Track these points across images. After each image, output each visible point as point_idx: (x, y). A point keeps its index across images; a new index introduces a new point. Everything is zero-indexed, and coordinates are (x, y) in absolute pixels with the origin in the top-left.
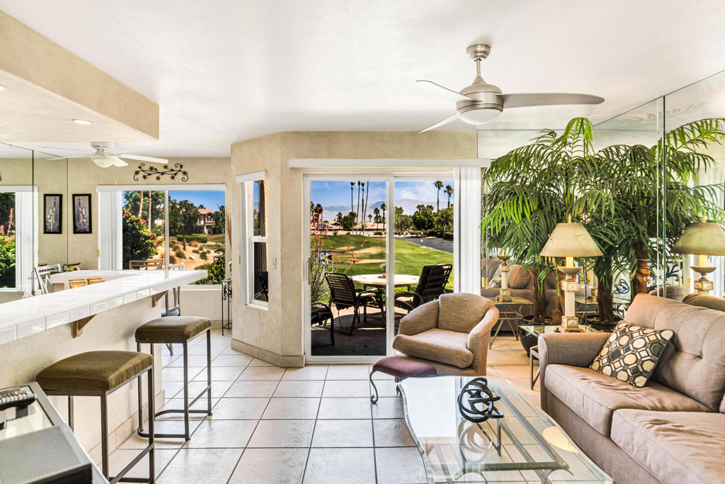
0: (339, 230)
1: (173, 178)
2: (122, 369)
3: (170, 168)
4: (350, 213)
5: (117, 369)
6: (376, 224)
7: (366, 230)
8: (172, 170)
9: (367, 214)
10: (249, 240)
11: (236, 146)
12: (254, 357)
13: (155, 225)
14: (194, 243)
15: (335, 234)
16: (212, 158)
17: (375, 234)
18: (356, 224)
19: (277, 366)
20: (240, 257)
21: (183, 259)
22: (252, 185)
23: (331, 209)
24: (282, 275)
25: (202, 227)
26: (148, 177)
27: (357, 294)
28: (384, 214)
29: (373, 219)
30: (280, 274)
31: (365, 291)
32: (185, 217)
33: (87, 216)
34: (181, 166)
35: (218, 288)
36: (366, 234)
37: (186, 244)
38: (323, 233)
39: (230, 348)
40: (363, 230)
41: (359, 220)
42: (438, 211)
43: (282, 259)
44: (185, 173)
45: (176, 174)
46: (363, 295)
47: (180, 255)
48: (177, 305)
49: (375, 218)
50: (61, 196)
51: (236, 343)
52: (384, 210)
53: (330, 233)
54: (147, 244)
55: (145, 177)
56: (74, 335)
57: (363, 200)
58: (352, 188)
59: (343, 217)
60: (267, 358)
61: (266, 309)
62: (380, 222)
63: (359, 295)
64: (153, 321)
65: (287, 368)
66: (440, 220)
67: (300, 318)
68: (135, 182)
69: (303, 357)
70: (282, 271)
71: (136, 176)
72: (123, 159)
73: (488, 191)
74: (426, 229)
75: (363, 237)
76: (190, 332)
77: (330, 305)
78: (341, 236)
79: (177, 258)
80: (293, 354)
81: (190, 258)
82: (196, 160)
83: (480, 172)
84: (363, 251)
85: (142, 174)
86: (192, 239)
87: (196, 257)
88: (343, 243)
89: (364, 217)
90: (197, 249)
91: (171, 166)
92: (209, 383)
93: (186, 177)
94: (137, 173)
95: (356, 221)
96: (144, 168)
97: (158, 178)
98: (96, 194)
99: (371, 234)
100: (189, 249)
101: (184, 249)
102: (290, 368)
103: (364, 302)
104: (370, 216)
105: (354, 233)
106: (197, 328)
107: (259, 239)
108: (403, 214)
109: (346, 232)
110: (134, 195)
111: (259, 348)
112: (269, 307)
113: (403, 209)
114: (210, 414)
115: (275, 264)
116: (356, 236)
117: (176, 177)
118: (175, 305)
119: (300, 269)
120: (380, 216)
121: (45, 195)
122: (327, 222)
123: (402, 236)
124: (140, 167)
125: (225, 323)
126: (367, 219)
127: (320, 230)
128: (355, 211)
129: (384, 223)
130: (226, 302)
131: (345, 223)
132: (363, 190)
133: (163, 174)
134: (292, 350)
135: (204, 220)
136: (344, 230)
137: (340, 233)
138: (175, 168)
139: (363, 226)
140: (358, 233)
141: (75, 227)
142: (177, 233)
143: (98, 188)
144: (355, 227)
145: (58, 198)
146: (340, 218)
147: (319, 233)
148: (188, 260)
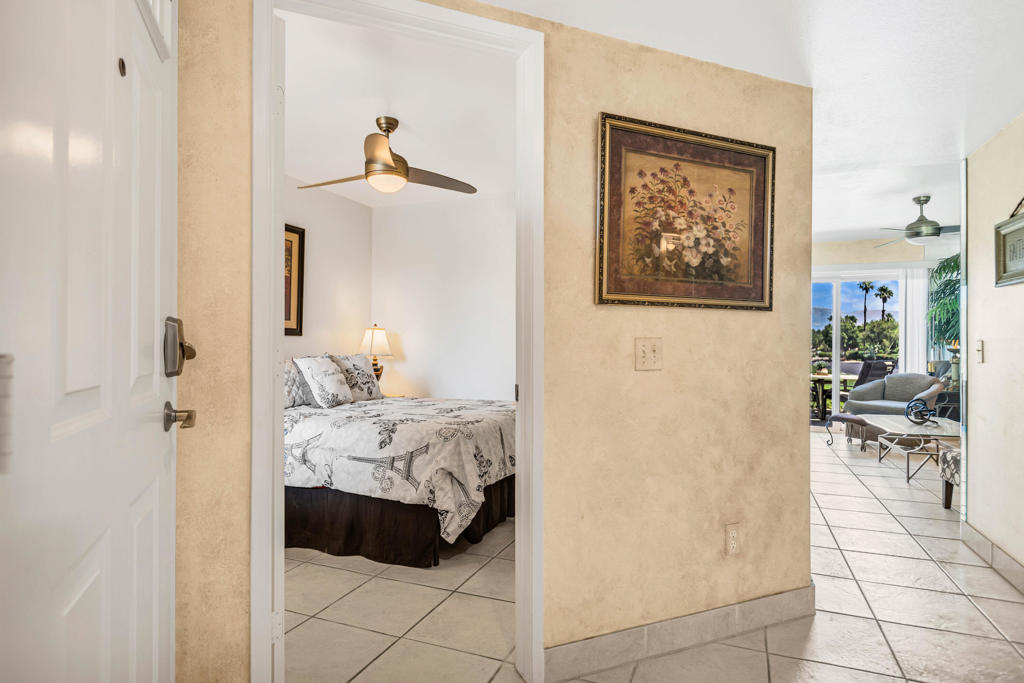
42: (865, 324)
66: (868, 337)
73: (935, 288)
83: (926, 272)
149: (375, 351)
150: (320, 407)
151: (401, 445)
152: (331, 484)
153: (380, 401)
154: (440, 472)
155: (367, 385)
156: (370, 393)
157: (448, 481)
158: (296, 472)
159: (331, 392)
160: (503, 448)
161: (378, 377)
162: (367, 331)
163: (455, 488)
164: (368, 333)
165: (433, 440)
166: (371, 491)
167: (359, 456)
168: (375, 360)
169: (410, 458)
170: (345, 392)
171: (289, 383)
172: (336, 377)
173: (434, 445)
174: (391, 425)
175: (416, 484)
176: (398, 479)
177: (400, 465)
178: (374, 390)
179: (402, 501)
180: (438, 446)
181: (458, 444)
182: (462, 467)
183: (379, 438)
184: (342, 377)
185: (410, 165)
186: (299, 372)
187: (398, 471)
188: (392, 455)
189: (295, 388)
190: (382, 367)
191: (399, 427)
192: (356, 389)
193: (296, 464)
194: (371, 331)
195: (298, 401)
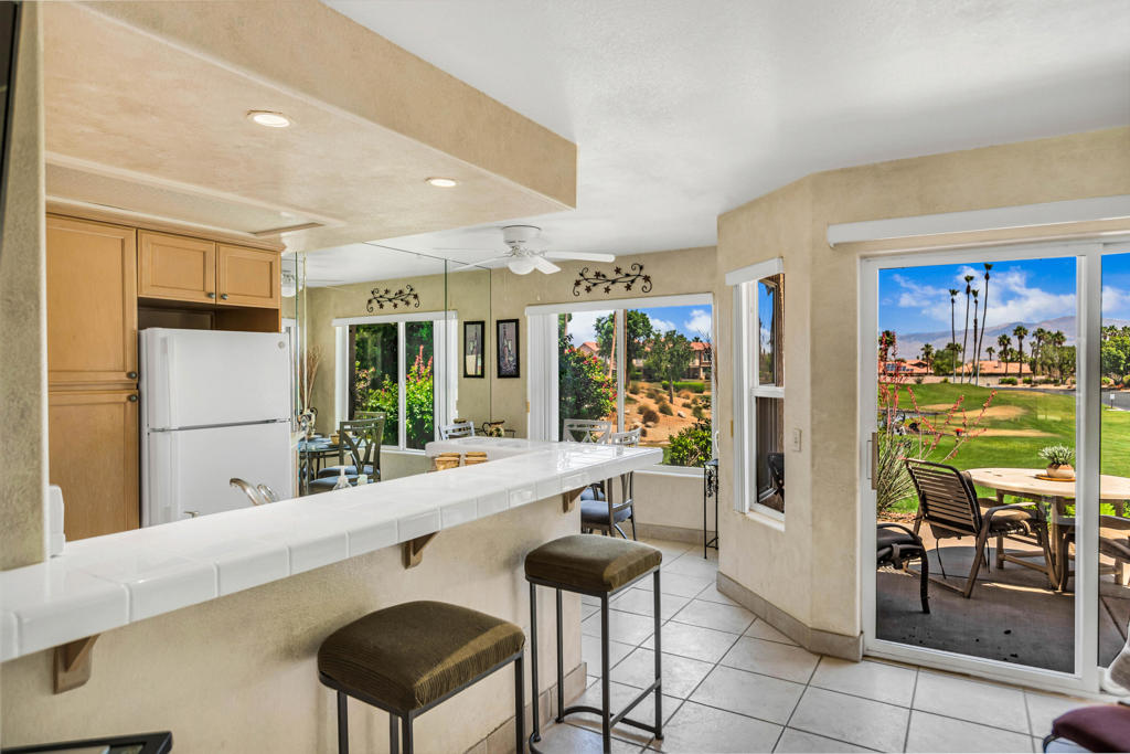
0: (926, 374)
1: (628, 287)
2: (451, 662)
3: (624, 272)
4: (949, 346)
5: (440, 660)
6: (1003, 365)
7: (983, 375)
8: (628, 275)
9: (985, 347)
10: (750, 392)
11: (725, 219)
12: (758, 616)
13: (633, 366)
14: (685, 393)
15: (919, 382)
16: (690, 250)
17: (1002, 383)
18: (962, 364)
19: (801, 647)
20: (732, 423)
21: (669, 417)
22: (756, 289)
23: (909, 338)
24: (813, 465)
25: (696, 370)
26: (593, 289)
27: (984, 511)
28: (1021, 346)
29: (995, 356)
30: (809, 463)
31: (1000, 503)
32: (672, 355)
33: (514, 352)
34: (641, 268)
35: (697, 474)
36: (982, 382)
37: (674, 393)
38: (897, 380)
39: (714, 586)
40: (975, 375)
41: (967, 357)
43: (813, 431)
44: (647, 279)
45: (633, 281)
46: (1000, 513)
47: (665, 411)
48: (628, 501)
49: (1001, 353)
50: (483, 323)
51: (724, 581)
52: (1021, 337)
53: (911, 381)
54: (599, 395)
55: (588, 289)
56: (407, 563)
57: (976, 321)
58: (953, 301)
59: (934, 352)
60: (782, 625)
61: (781, 527)
62: (1012, 361)
63: (990, 514)
64: (558, 542)
65: (822, 656)
67: (853, 557)
68: (575, 298)
69: (858, 640)
70: (813, 457)
71: (577, 289)
72: (549, 260)
74: (1121, 374)
75: (975, 387)
76: (614, 578)
77: (917, 528)
78: (930, 386)
79: (660, 415)
80: (838, 631)
81: (679, 415)
82: (665, 256)
84: (976, 413)
85: (584, 284)
86: (683, 387)
87: (686, 413)
88: (934, 398)
89: (977, 351)
90: (689, 401)
91: (626, 269)
92: (658, 676)
93: (648, 285)
94: (578, 283)
95: (960, 359)
96: (587, 275)
97: (607, 290)
98: (525, 318)
99: (994, 382)
100: (679, 401)
101: (671, 401)
102: (829, 656)
103: (1000, 527)
104: (990, 350)
105: (958, 380)
106: (630, 568)
107: (769, 391)
108: (1064, 344)
109: (942, 379)
110: (606, 326)
111: (766, 601)
112: (787, 523)
113: (1065, 335)
114: (659, 737)
115: (799, 441)
116: (961, 386)
117: (634, 285)
118: (624, 501)
119: (853, 455)
120: (1011, 350)
121: (466, 323)
122: (903, 361)
123: (1063, 387)
124: (582, 275)
125: (710, 537)
126: (984, 355)
127: (891, 375)
128: (959, 340)
129: (1021, 362)
130: (711, 501)
131: (939, 362)
132: (976, 302)
133: (614, 282)
134: (835, 622)
135: (700, 359)
136: (935, 374)
137: (928, 380)
138: (632, 273)
139: (975, 368)
140: (966, 380)
141: (499, 368)
142: (662, 379)
143: (528, 310)
144: (959, 370)
145: (480, 326)
146: (927, 354)
147: (888, 379)
148: (676, 417)
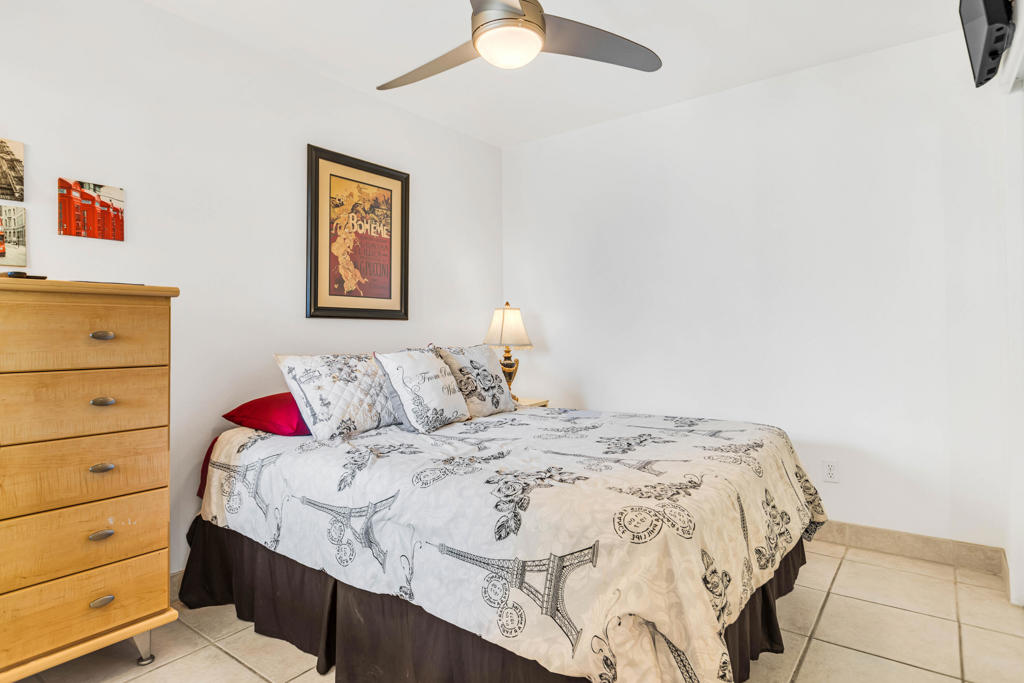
149: (507, 340)
150: (415, 431)
151: (538, 539)
152: (411, 595)
153: (509, 416)
154: (628, 622)
155: (491, 392)
156: (496, 403)
157: (647, 641)
158: (357, 559)
159: (432, 406)
160: (746, 537)
161: (510, 376)
162: (496, 312)
163: (662, 658)
164: (498, 315)
165: (608, 537)
166: (480, 626)
167: (458, 547)
168: (508, 352)
169: (559, 569)
170: (456, 404)
171: (372, 391)
172: (441, 382)
173: (610, 549)
174: (518, 488)
175: (573, 633)
176: (533, 612)
177: (537, 580)
178: (502, 398)
179: (542, 663)
180: (619, 554)
181: (666, 552)
182: (678, 609)
183: (496, 517)
184: (451, 381)
185: (546, 11)
186: (385, 374)
187: (533, 593)
188: (522, 557)
189: (381, 399)
190: (517, 361)
191: (535, 495)
192: (474, 399)
193: (357, 546)
194: (501, 311)
195: (386, 419)
